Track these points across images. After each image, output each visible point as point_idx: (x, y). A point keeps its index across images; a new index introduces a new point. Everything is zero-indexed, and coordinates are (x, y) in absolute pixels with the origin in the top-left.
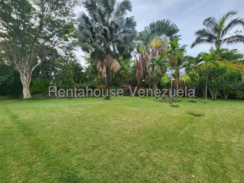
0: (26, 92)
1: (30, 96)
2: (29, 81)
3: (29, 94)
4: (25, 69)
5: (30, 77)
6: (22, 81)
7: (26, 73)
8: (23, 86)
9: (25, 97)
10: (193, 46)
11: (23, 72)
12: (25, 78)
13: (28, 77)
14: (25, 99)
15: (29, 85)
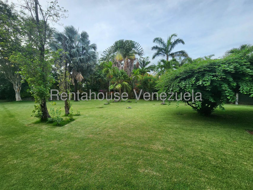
0: (18, 97)
1: (20, 99)
2: (19, 89)
3: (20, 98)
4: (16, 81)
5: (20, 86)
6: (15, 89)
7: (17, 84)
8: (16, 92)
9: (17, 100)
10: (154, 57)
11: (15, 83)
12: (17, 87)
13: (19, 86)
14: (17, 101)
15: (20, 92)
